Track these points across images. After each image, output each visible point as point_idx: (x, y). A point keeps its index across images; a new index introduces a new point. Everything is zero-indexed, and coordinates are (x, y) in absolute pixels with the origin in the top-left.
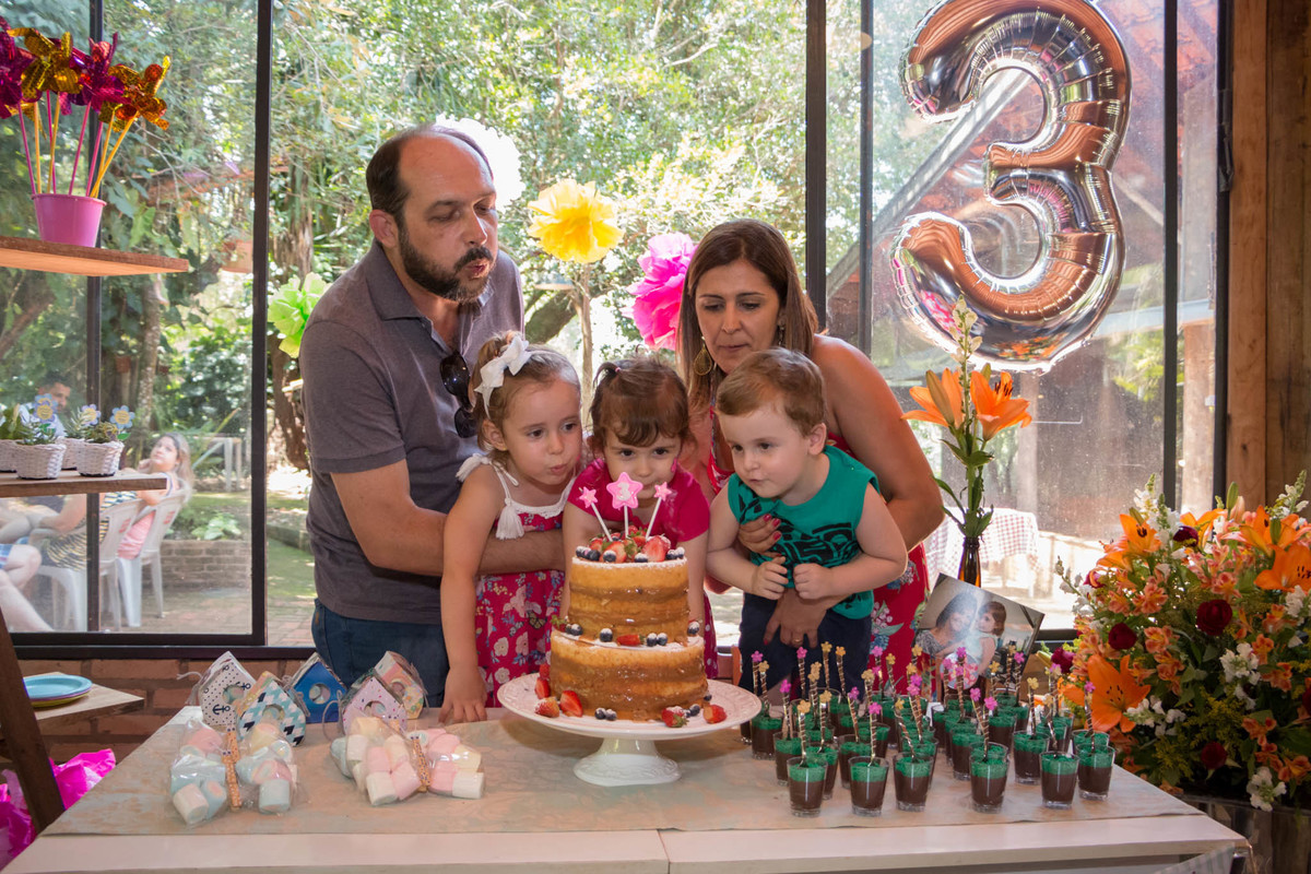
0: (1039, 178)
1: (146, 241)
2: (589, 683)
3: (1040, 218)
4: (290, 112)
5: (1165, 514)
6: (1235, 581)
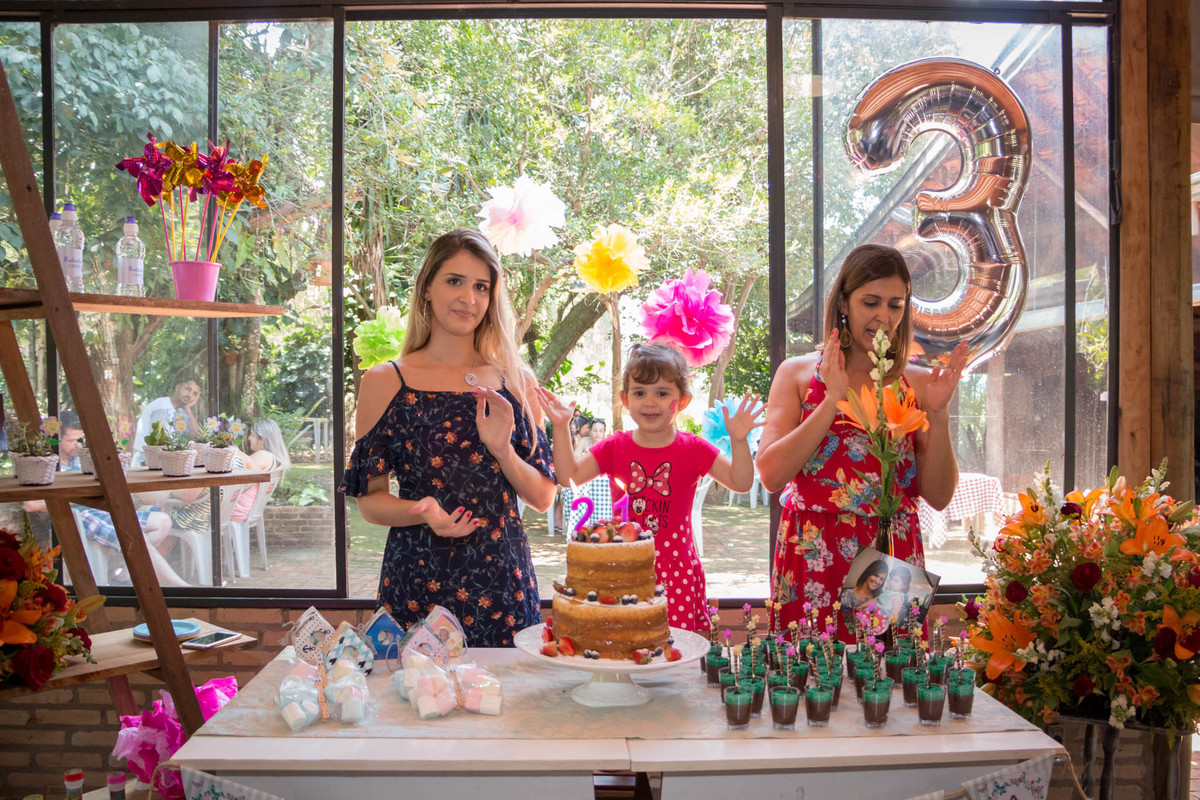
0: (958, 220)
1: (248, 262)
2: (579, 631)
3: (959, 251)
4: (362, 153)
5: (1050, 494)
6: (1103, 548)
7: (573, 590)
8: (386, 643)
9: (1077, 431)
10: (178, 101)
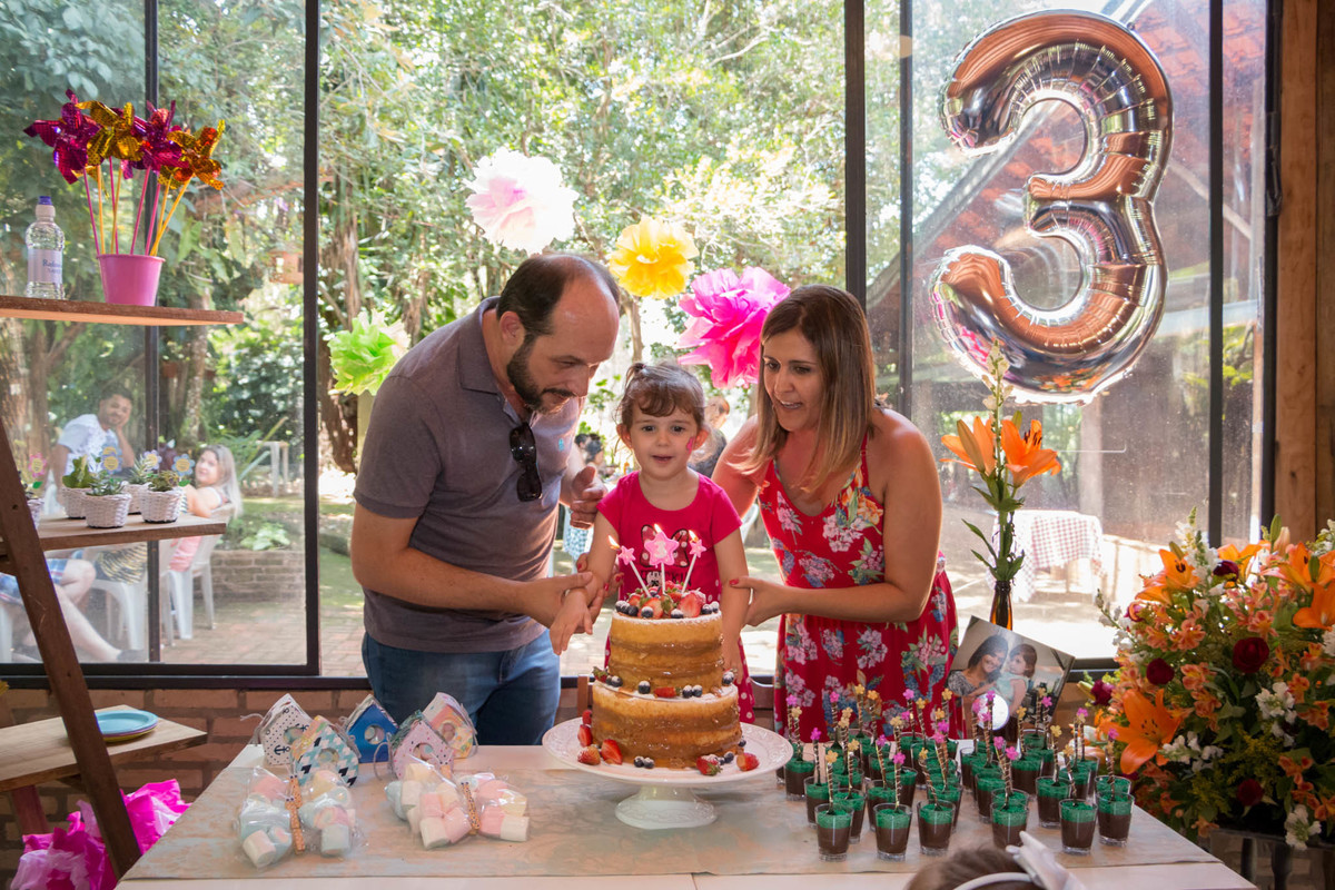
0: (1081, 210)
1: (192, 254)
2: (628, 733)
3: (1082, 250)
4: (335, 124)
5: (1202, 551)
6: (1271, 619)
7: (620, 679)
8: (376, 741)
9: (1224, 469)
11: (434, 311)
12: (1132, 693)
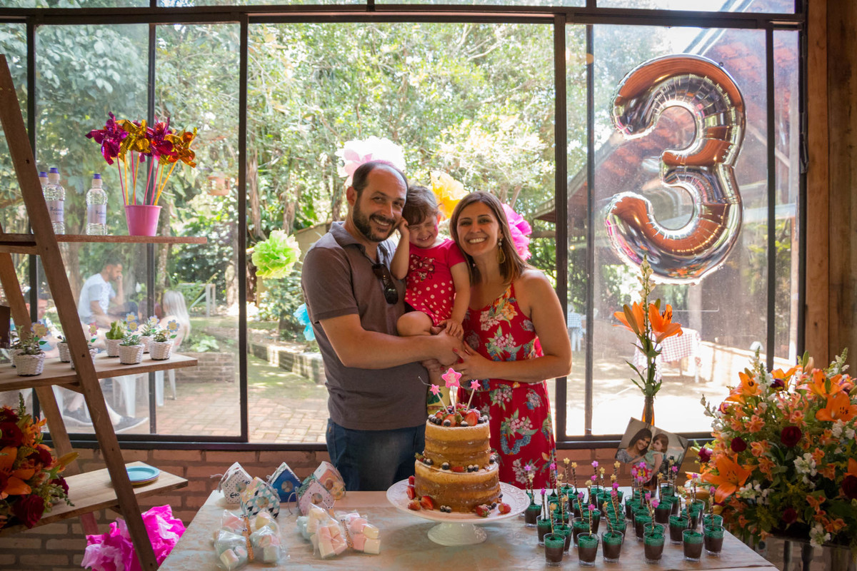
0: (693, 171)
2: (437, 492)
3: (694, 196)
5: (764, 375)
6: (803, 416)
7: (431, 460)
8: (288, 490)
10: (116, 67)
11: (302, 205)
12: (721, 456)
